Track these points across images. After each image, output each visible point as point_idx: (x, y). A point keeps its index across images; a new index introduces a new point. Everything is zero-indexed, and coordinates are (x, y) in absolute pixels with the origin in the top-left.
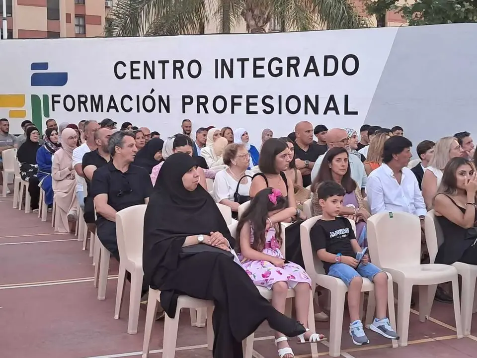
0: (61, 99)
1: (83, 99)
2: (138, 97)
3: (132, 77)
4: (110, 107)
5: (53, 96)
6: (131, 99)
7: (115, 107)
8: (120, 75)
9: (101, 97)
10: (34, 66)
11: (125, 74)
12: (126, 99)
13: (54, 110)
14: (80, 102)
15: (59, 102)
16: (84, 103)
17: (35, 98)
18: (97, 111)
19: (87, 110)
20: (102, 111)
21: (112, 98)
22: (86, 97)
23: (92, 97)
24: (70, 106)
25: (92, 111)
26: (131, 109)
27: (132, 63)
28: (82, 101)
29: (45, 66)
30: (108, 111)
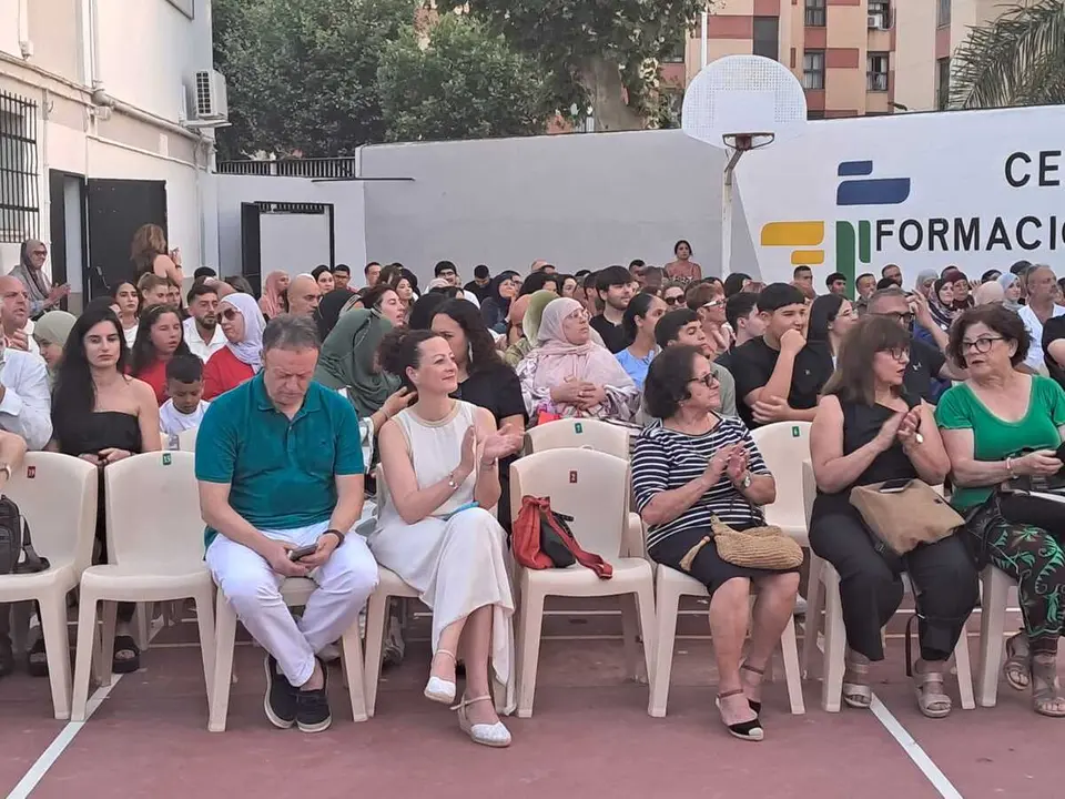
0: (895, 229)
1: (939, 227)
2: (1053, 220)
3: (1043, 182)
4: (993, 240)
5: (880, 223)
6: (1038, 224)
7: (1005, 240)
8: (1017, 177)
9: (975, 223)
10: (844, 169)
11: (1027, 178)
12: (1029, 226)
13: (879, 248)
14: (932, 233)
15: (890, 233)
16: (941, 234)
17: (843, 229)
18: (967, 248)
19: (945, 248)
20: (977, 248)
21: (999, 224)
22: (945, 223)
23: (959, 222)
24: (911, 241)
25: (957, 248)
26: (1037, 243)
27: (1043, 155)
28: (937, 230)
29: (866, 167)
30: (989, 248)
